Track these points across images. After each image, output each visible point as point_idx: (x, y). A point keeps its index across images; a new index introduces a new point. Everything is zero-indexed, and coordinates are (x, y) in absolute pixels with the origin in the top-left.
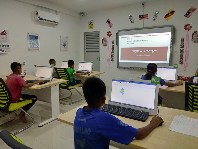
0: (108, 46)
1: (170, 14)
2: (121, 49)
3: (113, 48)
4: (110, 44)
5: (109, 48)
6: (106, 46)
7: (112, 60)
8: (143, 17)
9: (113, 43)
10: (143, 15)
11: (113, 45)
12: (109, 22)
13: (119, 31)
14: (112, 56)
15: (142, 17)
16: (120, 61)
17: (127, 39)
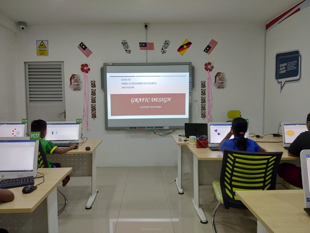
0: (82, 91)
1: (185, 47)
2: (112, 95)
3: (94, 93)
4: (86, 87)
5: (85, 93)
6: (80, 90)
7: (94, 116)
8: (145, 46)
9: (93, 85)
10: (145, 44)
11: (94, 89)
12: (83, 47)
13: (106, 65)
14: (94, 109)
15: (143, 45)
16: (110, 117)
17: (122, 80)
